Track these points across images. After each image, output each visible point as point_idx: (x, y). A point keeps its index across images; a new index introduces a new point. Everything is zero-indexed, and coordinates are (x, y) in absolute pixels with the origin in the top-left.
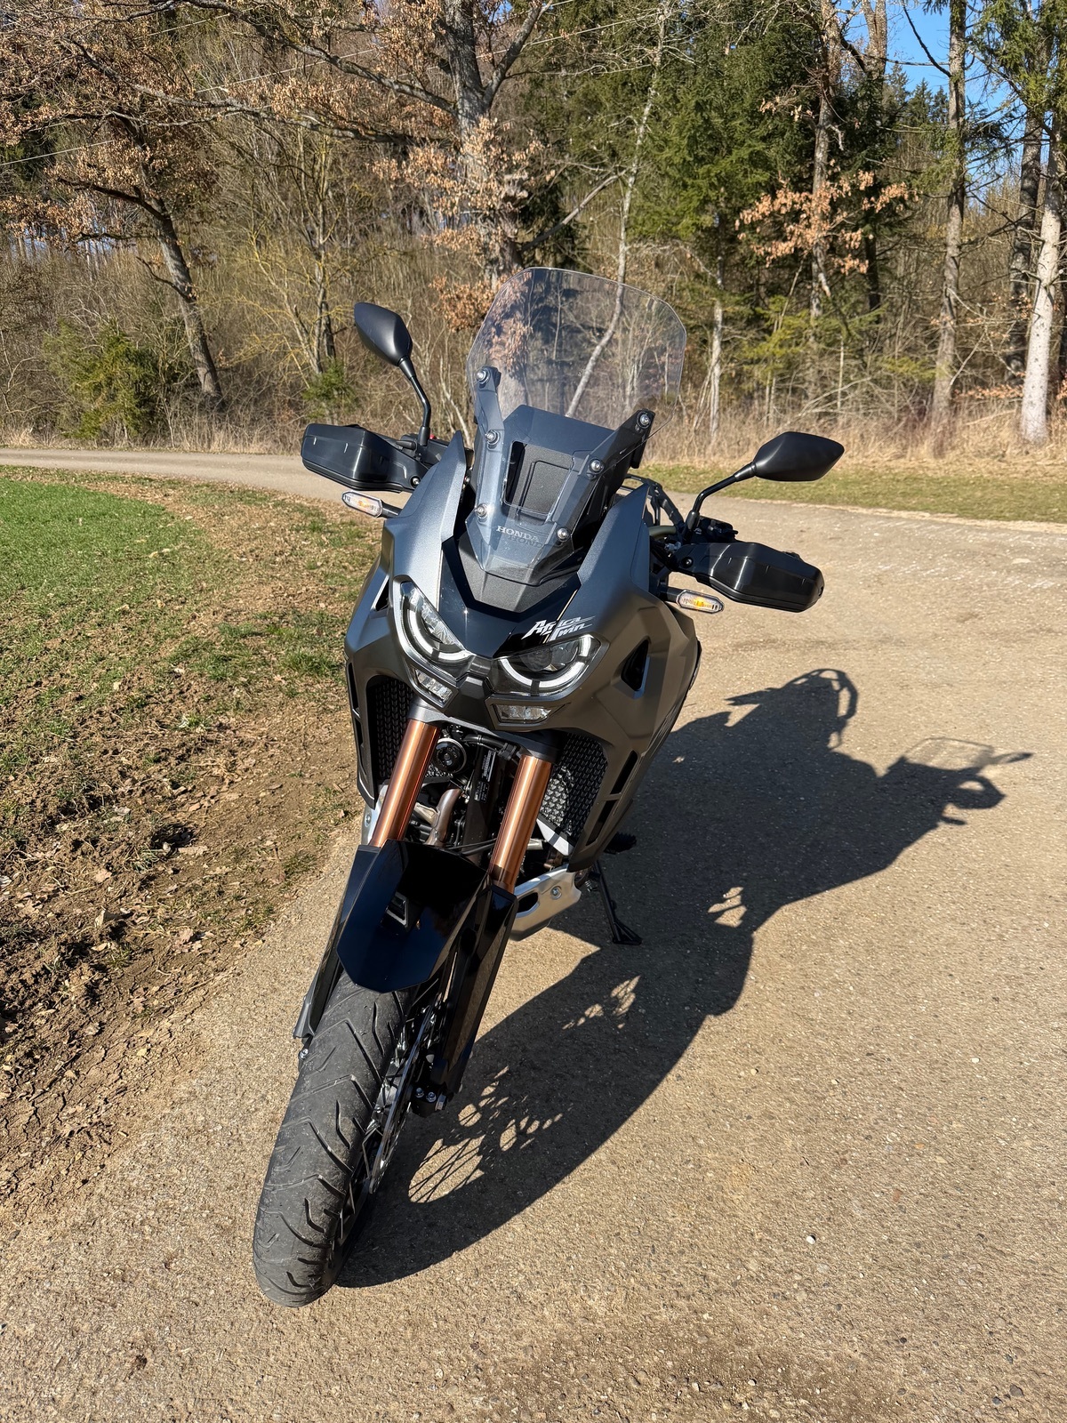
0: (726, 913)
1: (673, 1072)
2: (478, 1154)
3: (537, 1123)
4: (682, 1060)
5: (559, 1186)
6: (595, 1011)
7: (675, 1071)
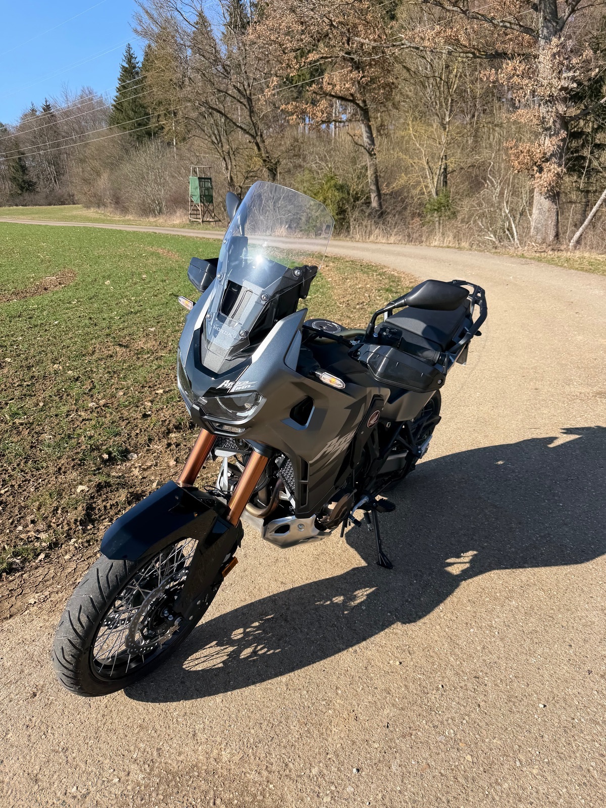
0: (455, 565)
1: (354, 648)
2: (228, 655)
3: (266, 650)
4: (364, 643)
5: (252, 687)
6: (339, 599)
7: (356, 647)
